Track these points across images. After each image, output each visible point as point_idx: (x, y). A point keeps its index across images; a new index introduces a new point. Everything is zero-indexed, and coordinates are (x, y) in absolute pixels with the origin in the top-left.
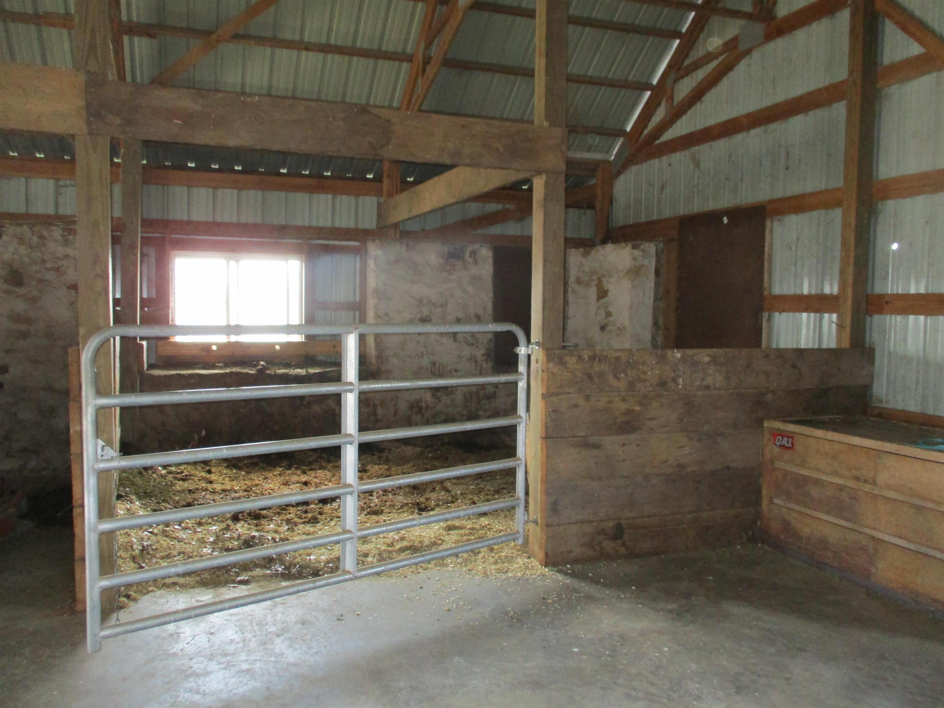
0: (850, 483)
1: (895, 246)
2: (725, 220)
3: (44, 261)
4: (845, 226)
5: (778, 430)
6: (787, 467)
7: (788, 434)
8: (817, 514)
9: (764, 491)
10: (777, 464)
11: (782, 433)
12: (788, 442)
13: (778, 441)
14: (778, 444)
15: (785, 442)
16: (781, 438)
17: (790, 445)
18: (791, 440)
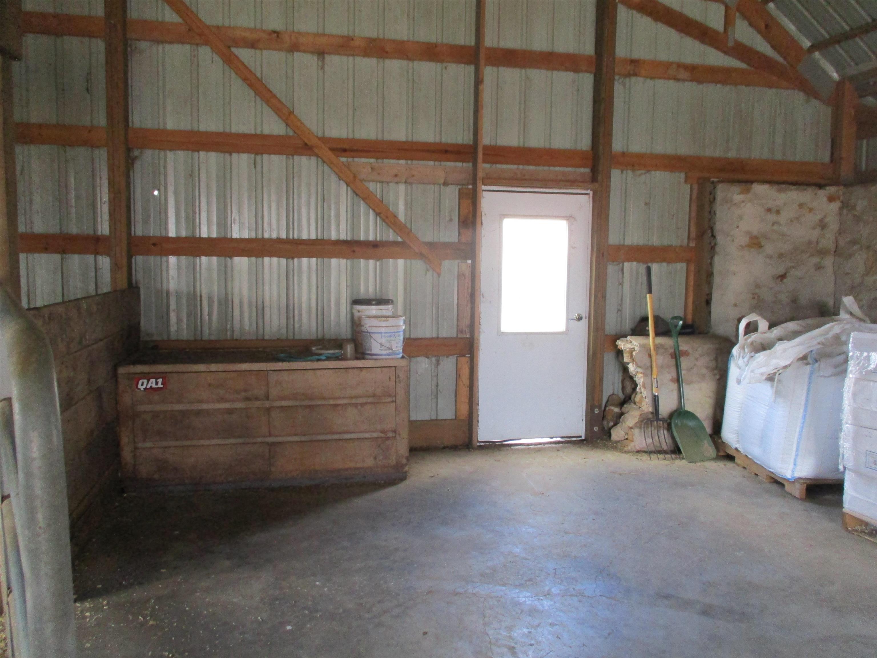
0: (240, 405)
1: (156, 193)
5: (142, 373)
6: (158, 408)
7: (156, 376)
8: (202, 442)
9: (125, 440)
10: (141, 408)
11: (148, 376)
12: (157, 383)
13: (143, 385)
14: (142, 388)
15: (152, 383)
16: (145, 381)
17: (160, 385)
18: (160, 381)
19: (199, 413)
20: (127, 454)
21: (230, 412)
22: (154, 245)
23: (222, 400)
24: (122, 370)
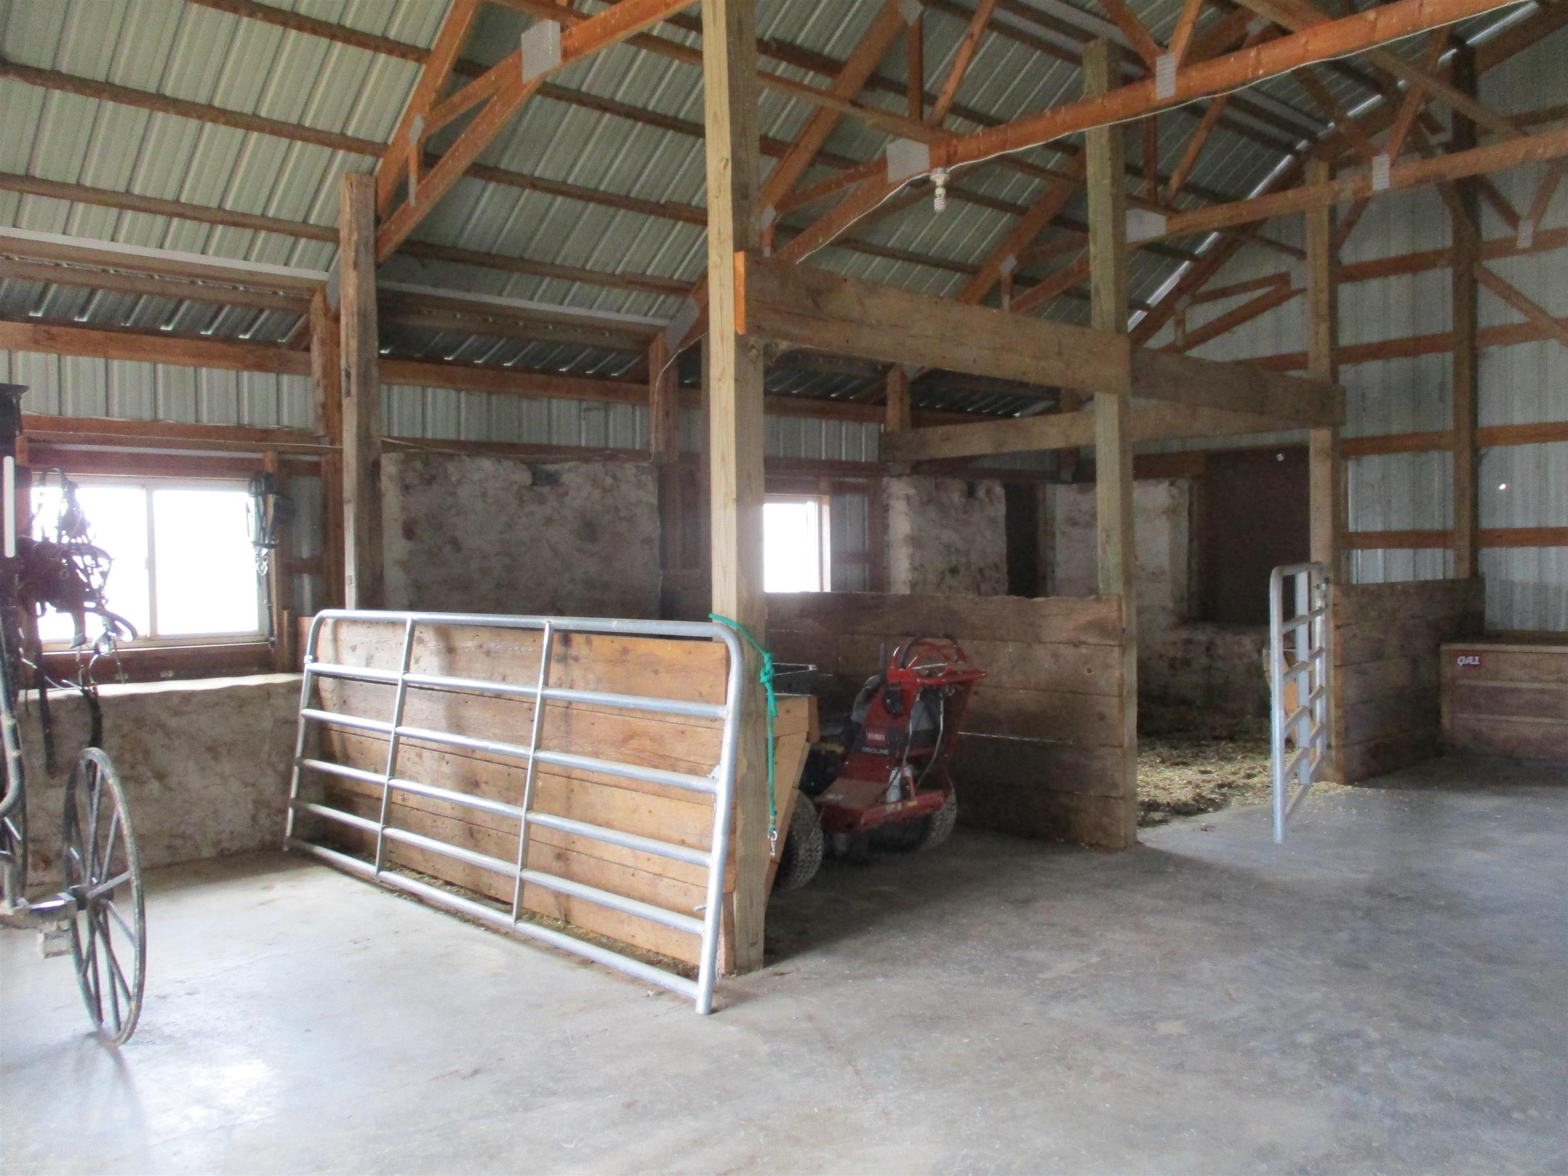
0: (1553, 686)
1: (1503, 487)
2: (1280, 457)
3: (617, 509)
4: (1457, 467)
5: (1460, 651)
6: (1474, 683)
7: (1473, 653)
8: (1515, 719)
9: (1445, 709)
10: (1461, 682)
11: (1466, 654)
12: (1474, 660)
13: (1462, 661)
14: (1461, 664)
15: (1470, 660)
16: (1464, 658)
17: (1477, 663)
18: (1477, 658)
19: (1513, 690)
20: (1446, 720)
21: (1543, 692)
22: (1500, 537)
23: (1537, 679)
24: (1444, 647)
